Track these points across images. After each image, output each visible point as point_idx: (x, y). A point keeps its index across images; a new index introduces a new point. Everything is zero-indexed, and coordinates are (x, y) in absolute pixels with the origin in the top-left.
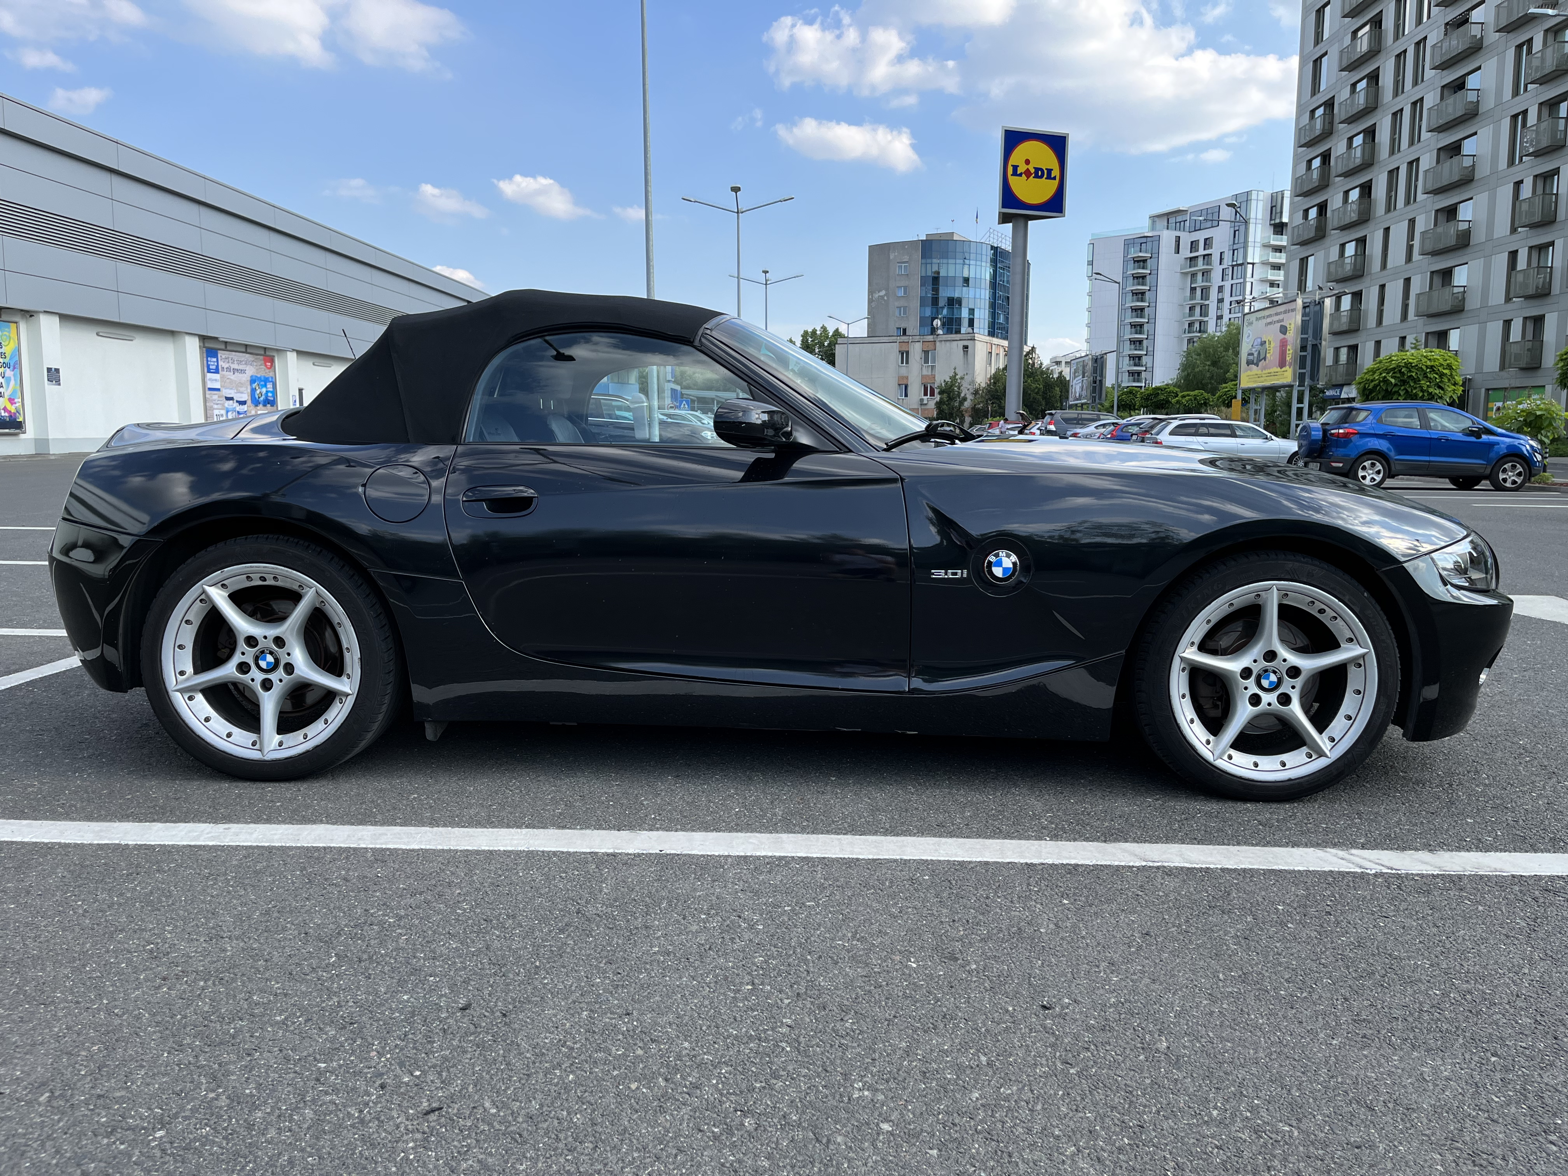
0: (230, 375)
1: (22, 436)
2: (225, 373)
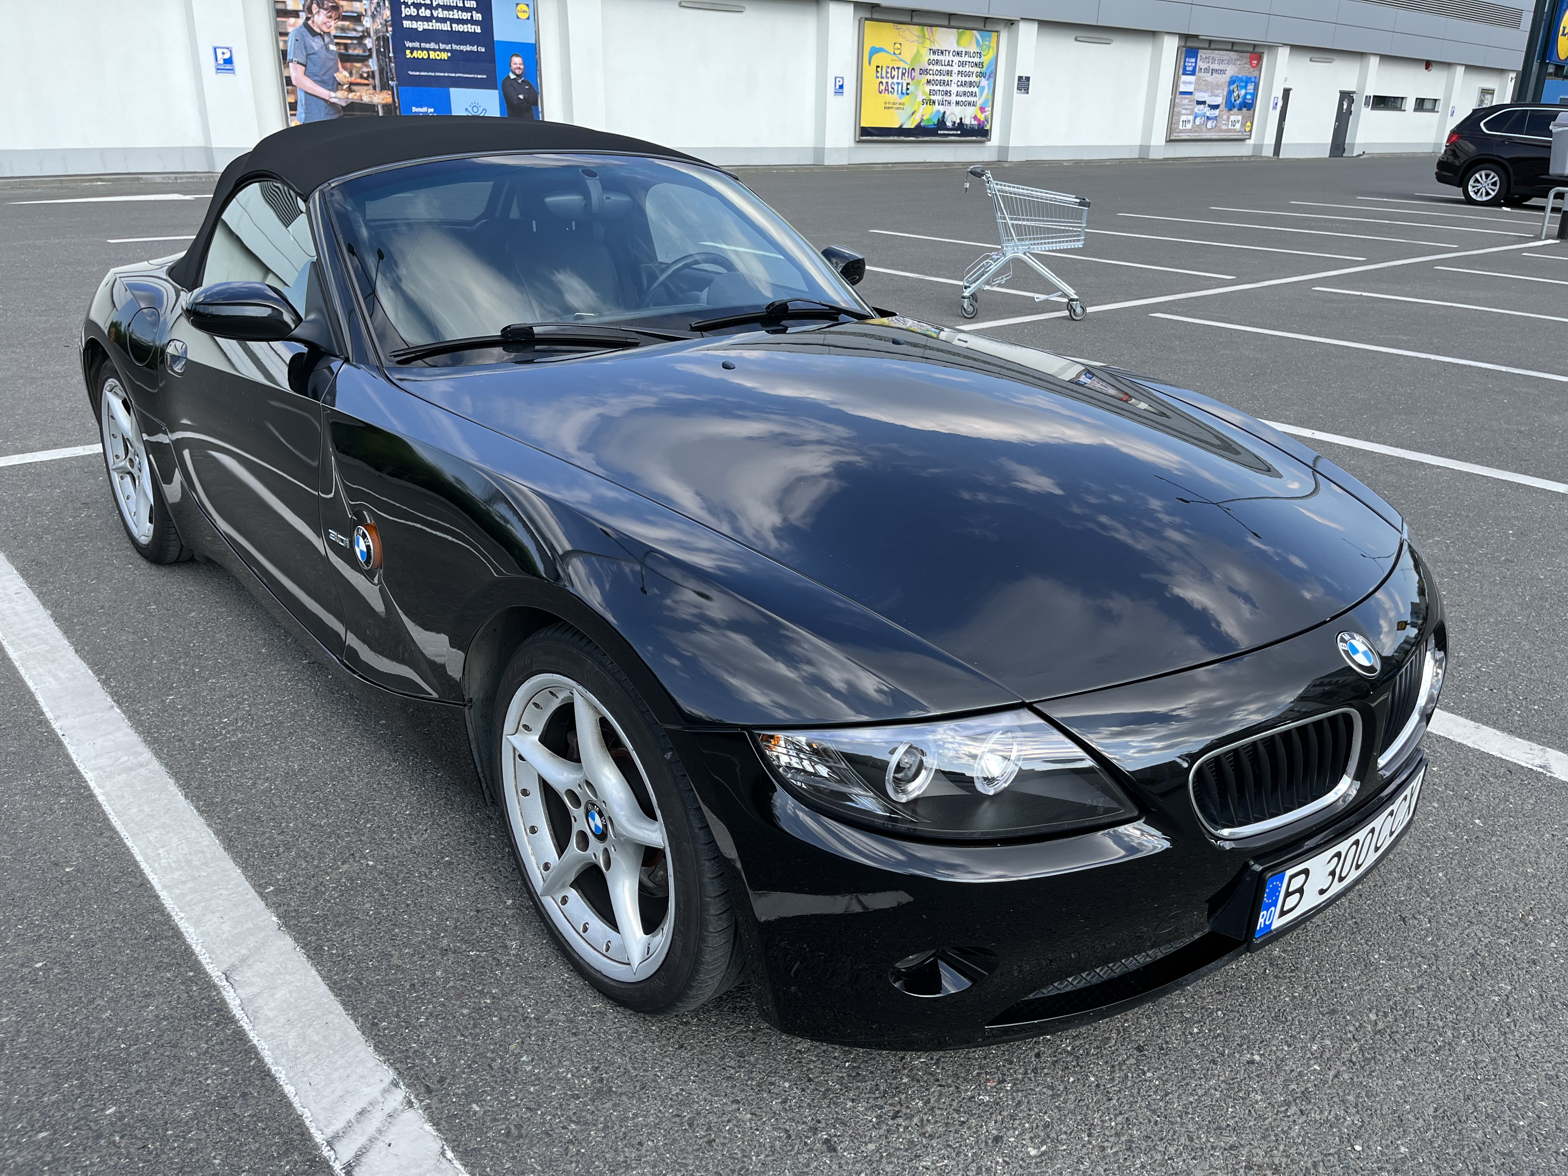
0: (1208, 77)
1: (988, 144)
2: (1202, 74)
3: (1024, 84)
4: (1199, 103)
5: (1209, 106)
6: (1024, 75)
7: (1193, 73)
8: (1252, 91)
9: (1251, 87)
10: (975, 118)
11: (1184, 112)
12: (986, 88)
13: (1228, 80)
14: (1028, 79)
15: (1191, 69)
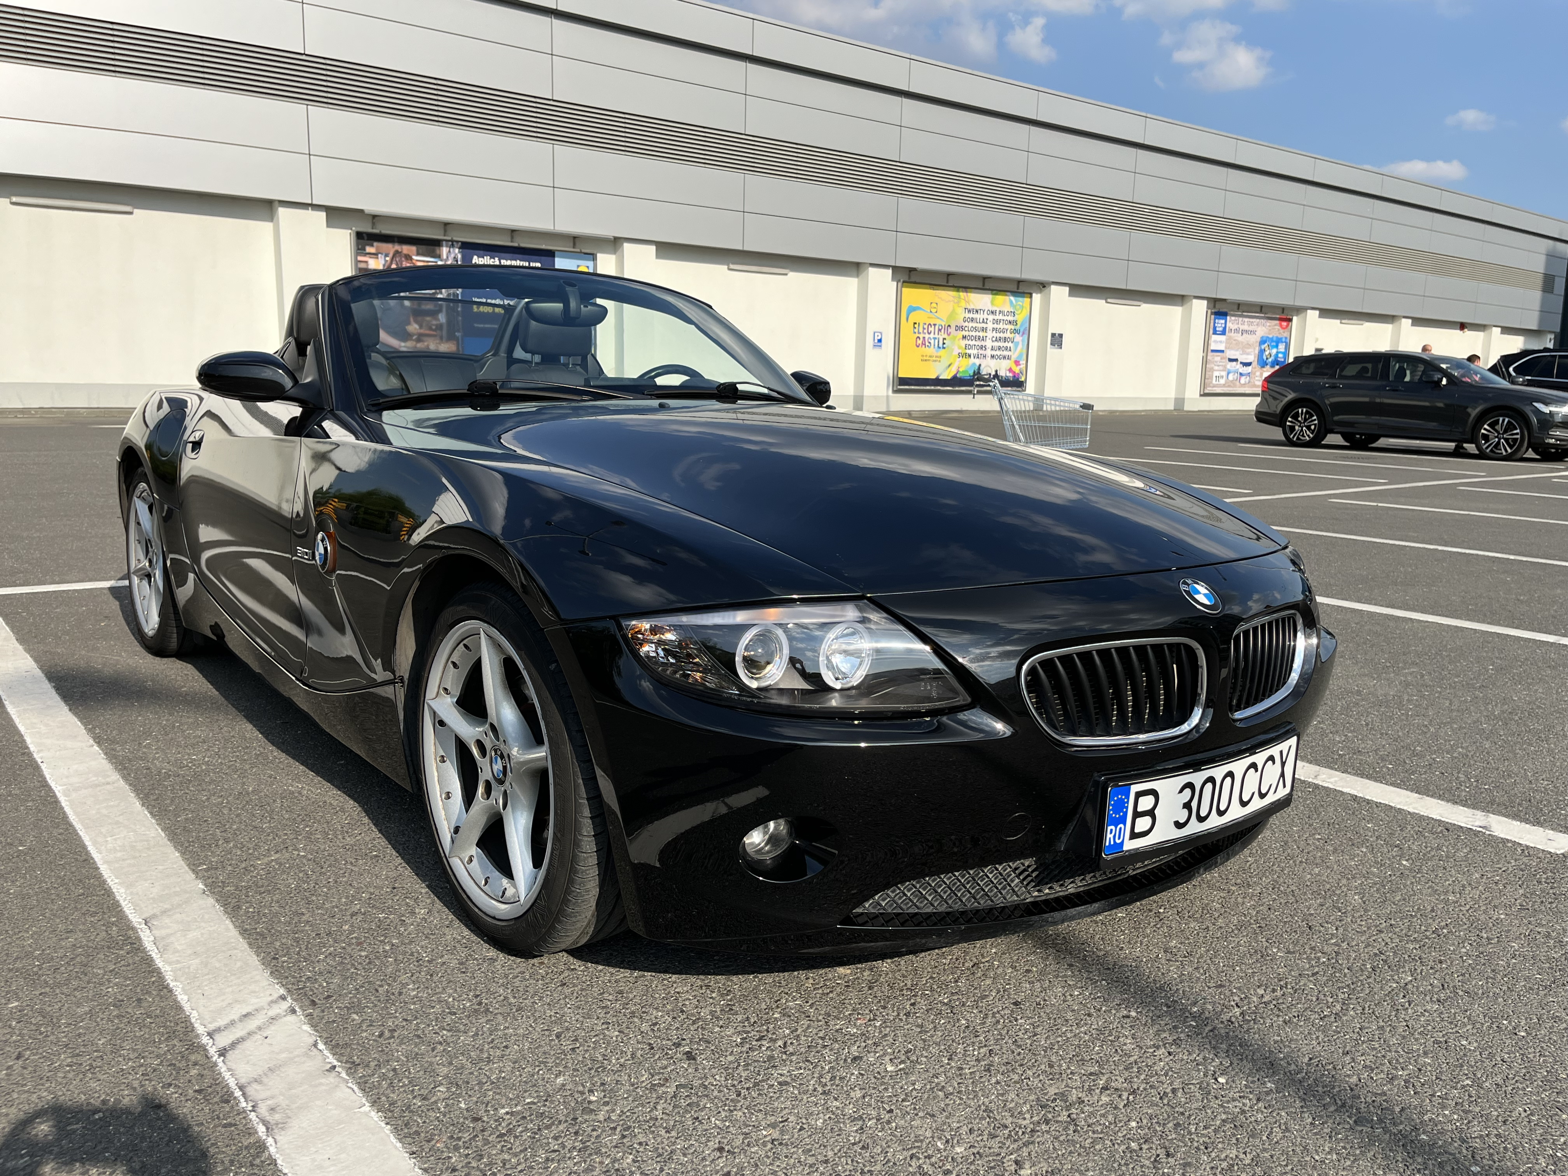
0: (1239, 337)
1: (1023, 394)
2: (1232, 334)
3: (1057, 340)
4: (1231, 360)
5: (1241, 363)
6: (1057, 332)
7: (1223, 333)
8: (1283, 350)
9: (1282, 347)
10: (1010, 370)
11: (1216, 368)
12: (1021, 343)
13: (1259, 340)
14: (1061, 336)
15: (1221, 329)
